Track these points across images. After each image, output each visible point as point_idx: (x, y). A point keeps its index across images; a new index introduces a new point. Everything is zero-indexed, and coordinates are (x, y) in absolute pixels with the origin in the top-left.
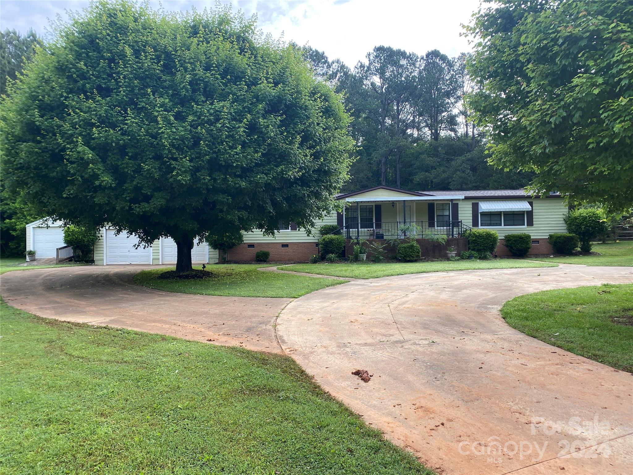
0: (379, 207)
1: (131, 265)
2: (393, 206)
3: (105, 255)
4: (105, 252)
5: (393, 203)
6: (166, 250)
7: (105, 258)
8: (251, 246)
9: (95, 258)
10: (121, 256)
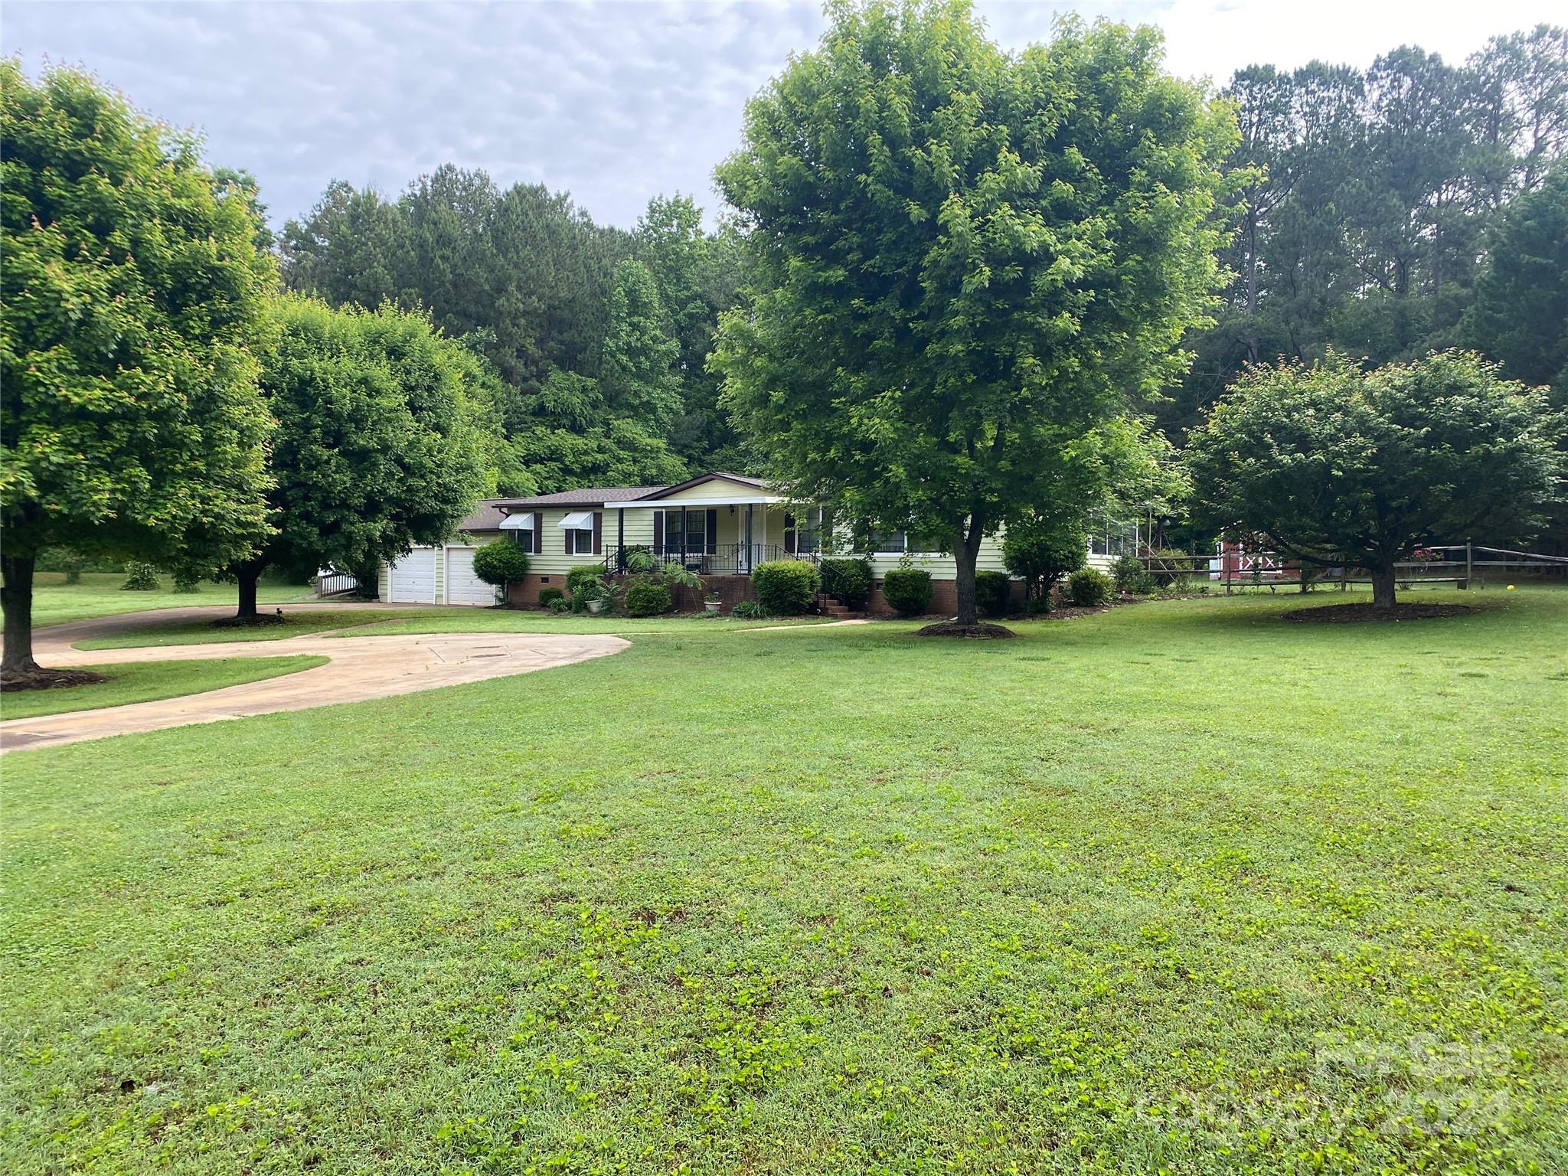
0: (712, 512)
1: (415, 604)
2: (733, 511)
3: (389, 588)
4: (389, 583)
5: (732, 508)
6: (452, 582)
7: (389, 591)
8: (545, 579)
9: (380, 592)
10: (407, 591)
